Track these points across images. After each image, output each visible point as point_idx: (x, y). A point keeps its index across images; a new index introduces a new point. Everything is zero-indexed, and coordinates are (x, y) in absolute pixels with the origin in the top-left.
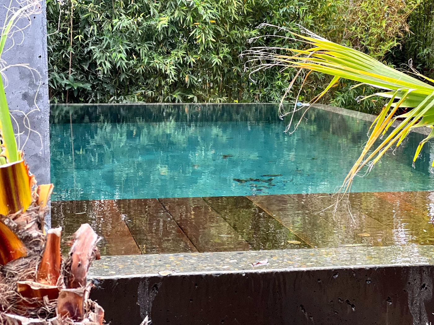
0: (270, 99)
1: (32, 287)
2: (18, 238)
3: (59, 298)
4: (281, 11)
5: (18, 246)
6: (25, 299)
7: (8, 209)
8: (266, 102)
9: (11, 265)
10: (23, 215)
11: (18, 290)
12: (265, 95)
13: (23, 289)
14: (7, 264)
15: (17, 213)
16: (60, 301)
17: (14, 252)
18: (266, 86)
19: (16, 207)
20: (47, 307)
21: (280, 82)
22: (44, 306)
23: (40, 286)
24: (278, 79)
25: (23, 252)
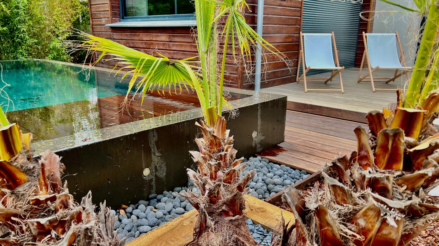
0: (17, 58)
1: (41, 199)
2: (22, 172)
3: (57, 200)
4: (17, 19)
5: (21, 176)
6: (36, 207)
7: (9, 155)
8: (15, 59)
9: (18, 188)
10: (20, 157)
11: (31, 203)
12: (14, 56)
13: (34, 202)
14: (16, 188)
15: (16, 156)
16: (58, 201)
17: (19, 180)
18: (14, 52)
19: (15, 152)
20: (51, 207)
21: (21, 50)
22: (49, 207)
23: (45, 197)
24: (20, 49)
25: (26, 179)
